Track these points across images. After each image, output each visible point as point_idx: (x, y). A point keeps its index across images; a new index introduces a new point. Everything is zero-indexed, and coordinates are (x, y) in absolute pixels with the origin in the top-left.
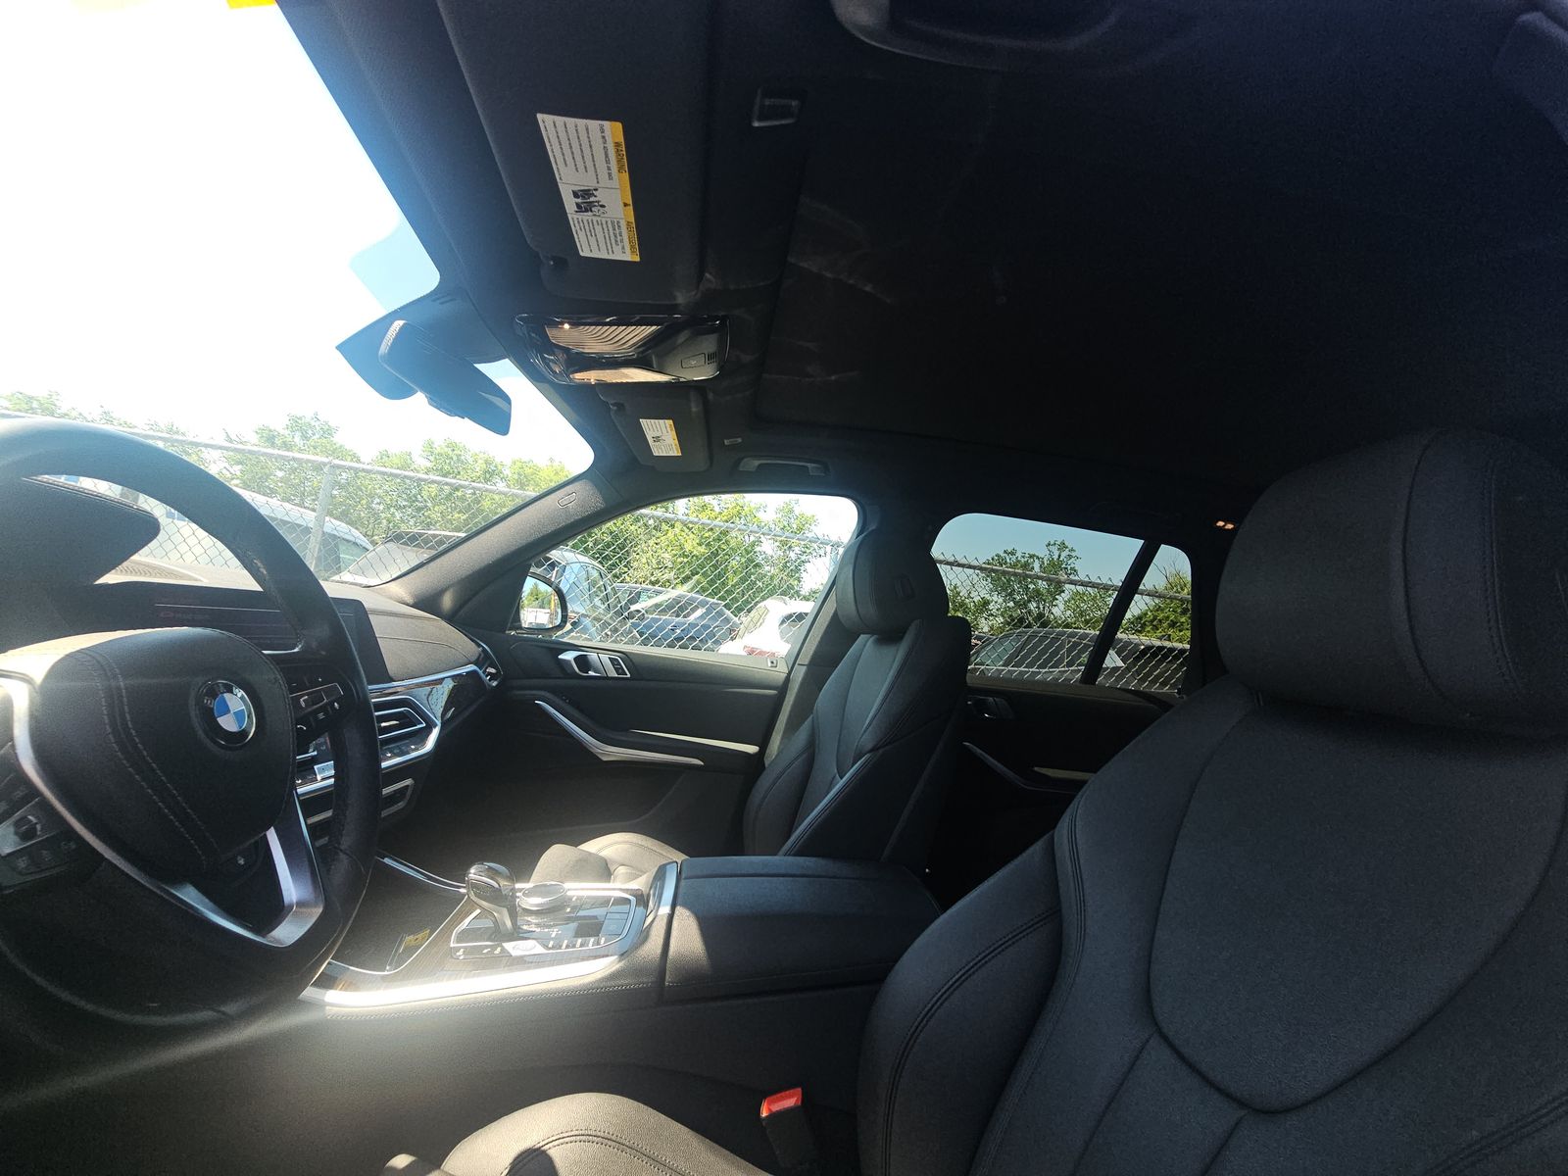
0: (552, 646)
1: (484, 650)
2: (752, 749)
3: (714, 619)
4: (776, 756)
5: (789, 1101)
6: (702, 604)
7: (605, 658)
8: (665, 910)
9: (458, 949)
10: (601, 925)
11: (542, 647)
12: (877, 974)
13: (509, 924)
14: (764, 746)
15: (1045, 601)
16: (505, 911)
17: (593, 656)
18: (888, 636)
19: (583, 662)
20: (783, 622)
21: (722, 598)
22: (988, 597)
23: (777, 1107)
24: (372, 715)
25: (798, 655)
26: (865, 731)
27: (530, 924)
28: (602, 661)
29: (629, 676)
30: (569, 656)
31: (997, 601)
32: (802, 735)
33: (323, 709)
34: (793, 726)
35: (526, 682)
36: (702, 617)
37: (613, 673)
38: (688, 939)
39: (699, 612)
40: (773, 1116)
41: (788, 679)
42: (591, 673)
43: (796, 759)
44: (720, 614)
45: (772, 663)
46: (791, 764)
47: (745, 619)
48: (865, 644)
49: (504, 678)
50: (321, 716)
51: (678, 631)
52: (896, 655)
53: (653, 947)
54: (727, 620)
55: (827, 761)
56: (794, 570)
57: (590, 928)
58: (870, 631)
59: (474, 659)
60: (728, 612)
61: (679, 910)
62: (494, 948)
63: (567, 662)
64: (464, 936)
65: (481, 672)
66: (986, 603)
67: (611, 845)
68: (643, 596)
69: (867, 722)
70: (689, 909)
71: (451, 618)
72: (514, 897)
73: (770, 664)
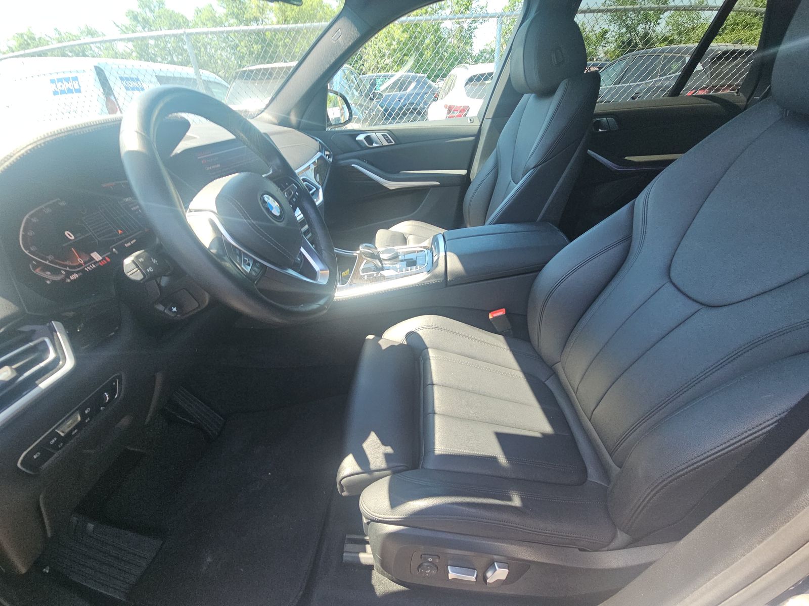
0: (351, 133)
1: (320, 142)
2: (463, 172)
3: (422, 87)
4: (477, 174)
5: (501, 313)
6: (414, 78)
7: (379, 134)
8: (442, 254)
9: (364, 276)
10: (416, 262)
11: (345, 135)
12: (538, 269)
13: (380, 265)
14: (469, 169)
15: (650, 22)
16: (377, 261)
17: (373, 135)
18: (545, 93)
19: (368, 139)
20: (467, 84)
21: (424, 72)
22: (606, 27)
23: (495, 315)
24: (309, 193)
25: (485, 113)
26: (530, 158)
27: (387, 264)
28: (379, 138)
29: (394, 143)
30: (361, 137)
31: (614, 30)
32: (491, 161)
33: (293, 197)
34: (485, 155)
35: (346, 155)
36: (415, 88)
37: (385, 143)
38: (455, 264)
39: (413, 85)
40: (494, 318)
41: (480, 129)
42: (374, 145)
43: (488, 174)
44: (425, 83)
45: (471, 120)
46: (485, 178)
47: (440, 84)
48: (528, 99)
49: (333, 155)
50: (294, 200)
51: (402, 101)
52: (550, 106)
53: (441, 268)
54: (430, 87)
55: (506, 175)
56: (466, 37)
57: (411, 263)
58: (531, 91)
59: (318, 149)
60: (430, 82)
61: (448, 253)
62: (377, 274)
63: (361, 141)
64: (364, 270)
65: (323, 155)
66: (605, 33)
67: (405, 227)
68: (379, 82)
69: (532, 151)
70: (453, 252)
71: (299, 127)
72: (379, 256)
73: (469, 121)
